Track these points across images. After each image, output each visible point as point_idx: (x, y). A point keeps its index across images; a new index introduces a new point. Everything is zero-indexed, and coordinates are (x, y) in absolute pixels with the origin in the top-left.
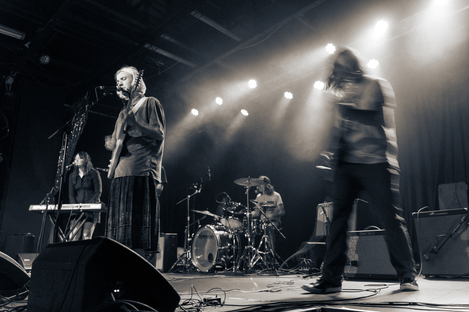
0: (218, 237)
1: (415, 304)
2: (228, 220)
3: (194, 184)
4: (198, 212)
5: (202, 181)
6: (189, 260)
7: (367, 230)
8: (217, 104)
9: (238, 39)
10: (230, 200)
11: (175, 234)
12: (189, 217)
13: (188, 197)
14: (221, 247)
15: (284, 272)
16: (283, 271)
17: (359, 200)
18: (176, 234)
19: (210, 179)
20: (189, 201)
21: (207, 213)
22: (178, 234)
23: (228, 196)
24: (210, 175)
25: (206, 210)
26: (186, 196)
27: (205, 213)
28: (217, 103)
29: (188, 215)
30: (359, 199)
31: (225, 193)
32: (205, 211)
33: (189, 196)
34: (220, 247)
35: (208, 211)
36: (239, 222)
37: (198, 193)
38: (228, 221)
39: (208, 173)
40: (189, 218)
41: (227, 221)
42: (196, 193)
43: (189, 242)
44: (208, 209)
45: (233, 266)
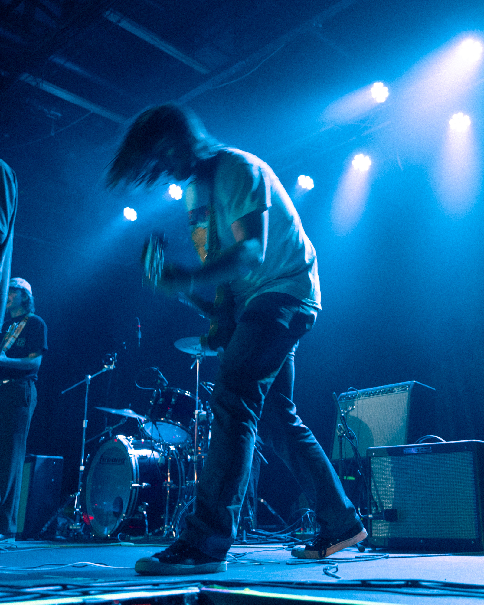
0: (134, 461)
1: (414, 584)
2: (157, 426)
3: (110, 355)
4: (114, 411)
5: (125, 348)
6: (76, 512)
7: (421, 443)
8: (173, 198)
9: (204, 71)
10: (166, 383)
11: (58, 457)
12: (87, 421)
13: (88, 378)
14: (141, 483)
15: (264, 537)
16: (262, 535)
17: (415, 383)
18: (62, 458)
19: (139, 343)
20: (89, 386)
21: (129, 413)
22: (64, 457)
23: (162, 375)
24: (140, 336)
25: (127, 407)
26: (84, 377)
27: (126, 413)
28: (173, 196)
29: (85, 417)
30: (414, 381)
31: (155, 368)
32: (125, 410)
33: (90, 377)
34: (137, 483)
35: (131, 409)
36: (181, 430)
37: (109, 371)
38: (157, 428)
39: (137, 331)
40: (85, 423)
41: (154, 426)
42: (104, 370)
43: (83, 473)
44: (130, 405)
45: (163, 525)
